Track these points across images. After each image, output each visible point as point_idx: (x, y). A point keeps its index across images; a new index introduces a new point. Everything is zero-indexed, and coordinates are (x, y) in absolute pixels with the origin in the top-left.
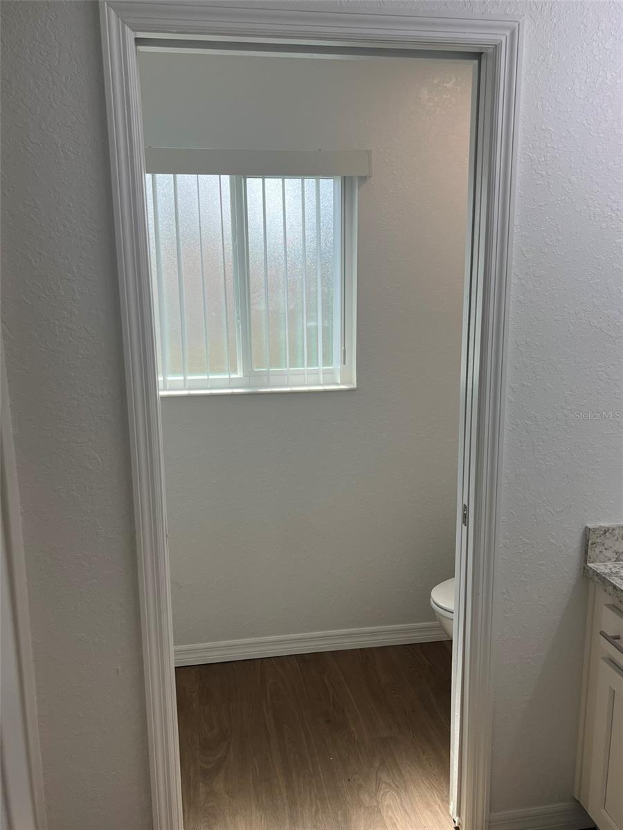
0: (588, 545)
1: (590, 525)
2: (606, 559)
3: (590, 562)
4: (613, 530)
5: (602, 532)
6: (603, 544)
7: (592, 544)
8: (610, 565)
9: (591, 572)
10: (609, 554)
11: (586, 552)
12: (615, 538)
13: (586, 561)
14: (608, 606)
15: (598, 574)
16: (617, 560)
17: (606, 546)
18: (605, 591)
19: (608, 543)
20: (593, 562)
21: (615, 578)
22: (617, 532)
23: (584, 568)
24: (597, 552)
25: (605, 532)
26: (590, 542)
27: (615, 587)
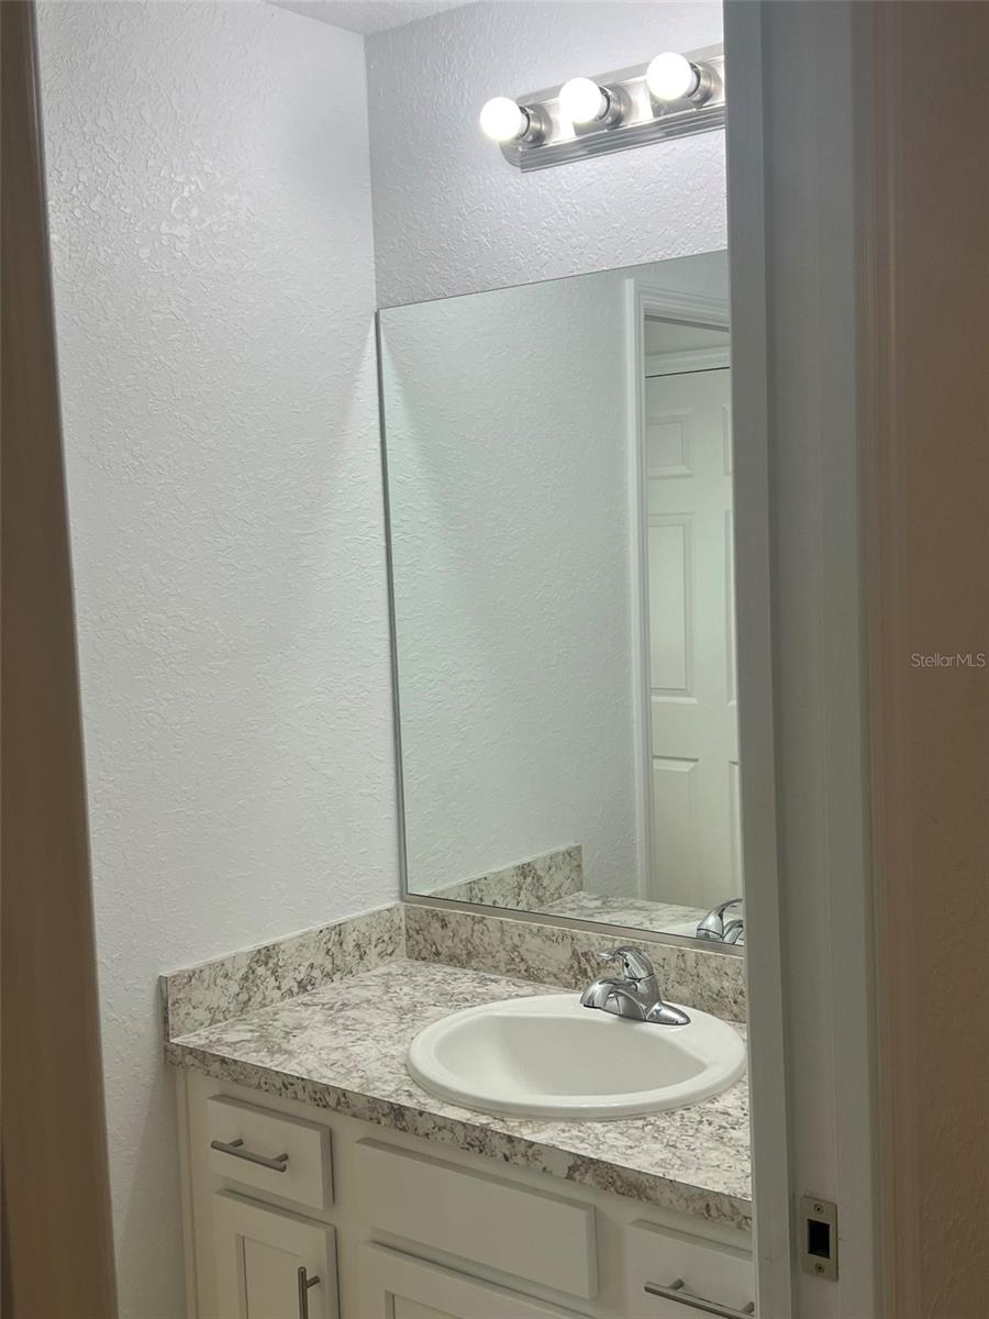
0: (166, 1008)
1: (166, 973)
2: (196, 1024)
3: (174, 1037)
4: (201, 971)
5: (185, 980)
6: (190, 1000)
7: (173, 1004)
8: (203, 1032)
9: (179, 1052)
10: (201, 1014)
11: (166, 1020)
12: (206, 985)
13: (166, 1036)
14: (215, 1098)
15: (192, 1051)
16: (213, 1022)
17: (194, 1002)
18: (208, 1073)
19: (197, 996)
20: (178, 1036)
21: (219, 1048)
22: (206, 974)
23: (166, 1050)
24: (182, 1014)
25: (190, 978)
26: (170, 1002)
27: (223, 1060)
